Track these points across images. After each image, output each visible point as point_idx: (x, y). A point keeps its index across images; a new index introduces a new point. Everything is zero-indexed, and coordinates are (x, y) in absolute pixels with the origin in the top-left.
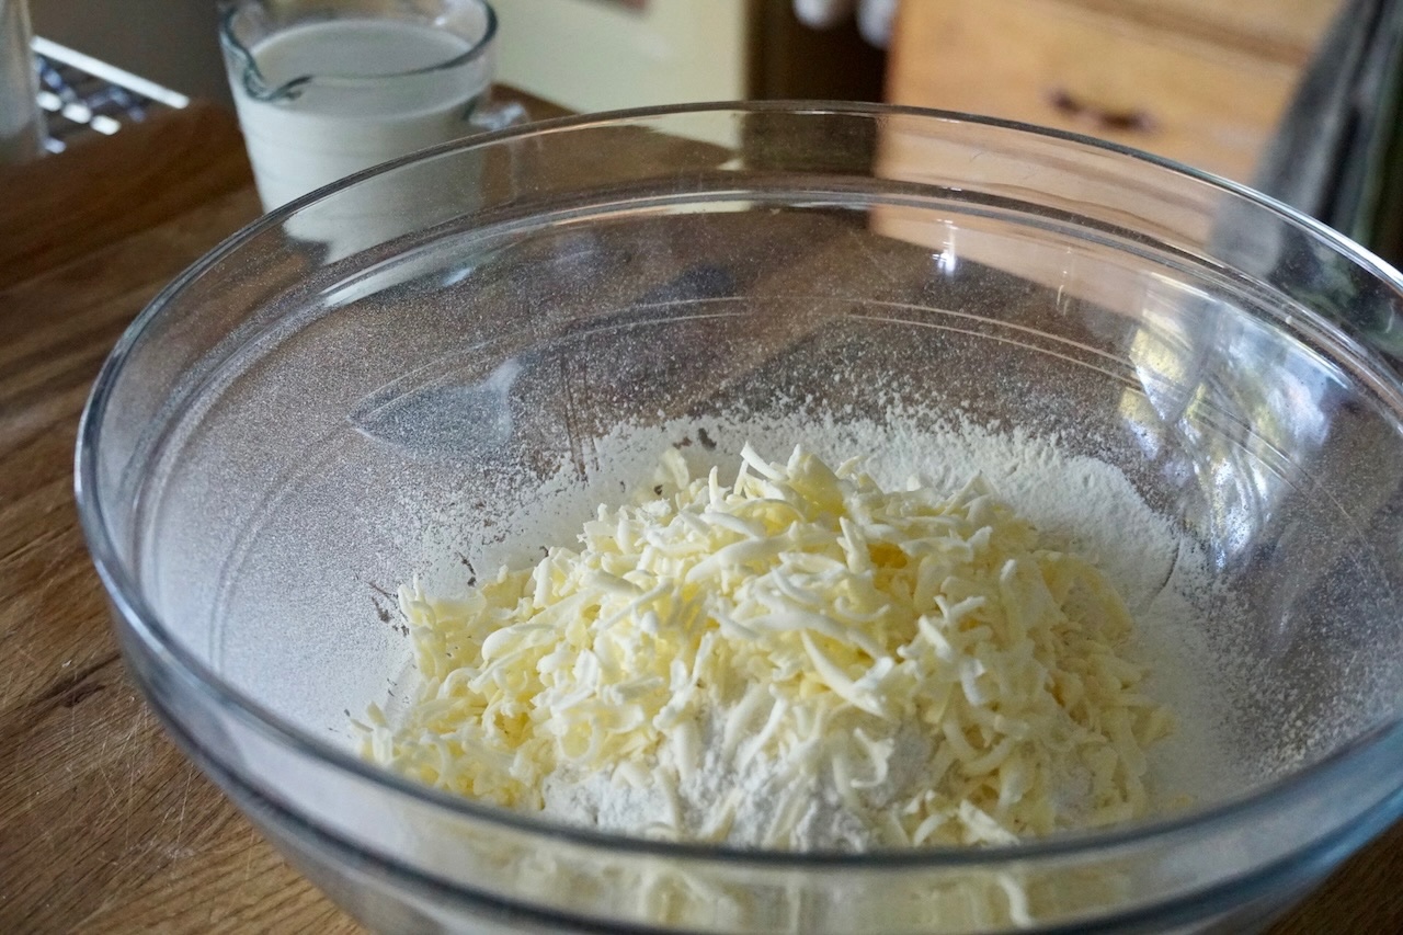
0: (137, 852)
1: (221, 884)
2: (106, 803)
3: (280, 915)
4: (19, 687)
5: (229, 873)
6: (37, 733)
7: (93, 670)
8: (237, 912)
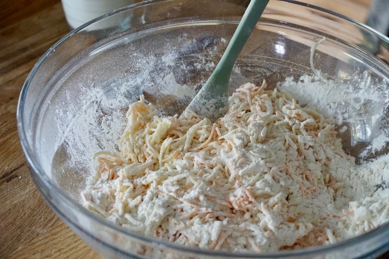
0: (29, 230)
1: (54, 241)
2: (19, 214)
3: (72, 252)
5: (57, 238)
8: (60, 250)
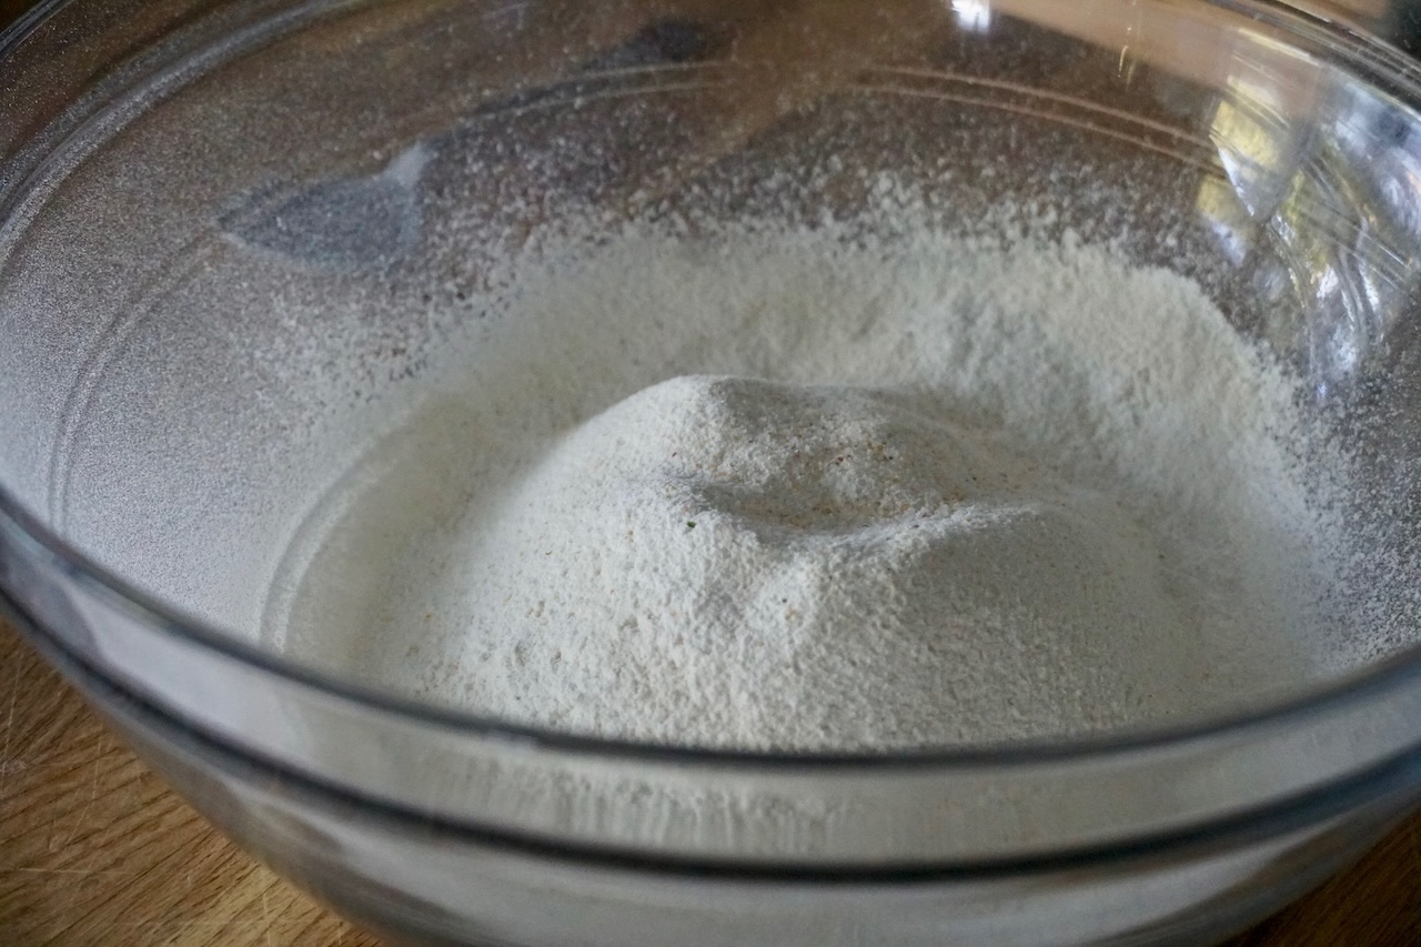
1: (60, 804)
3: (137, 841)
5: (72, 790)
8: (85, 837)
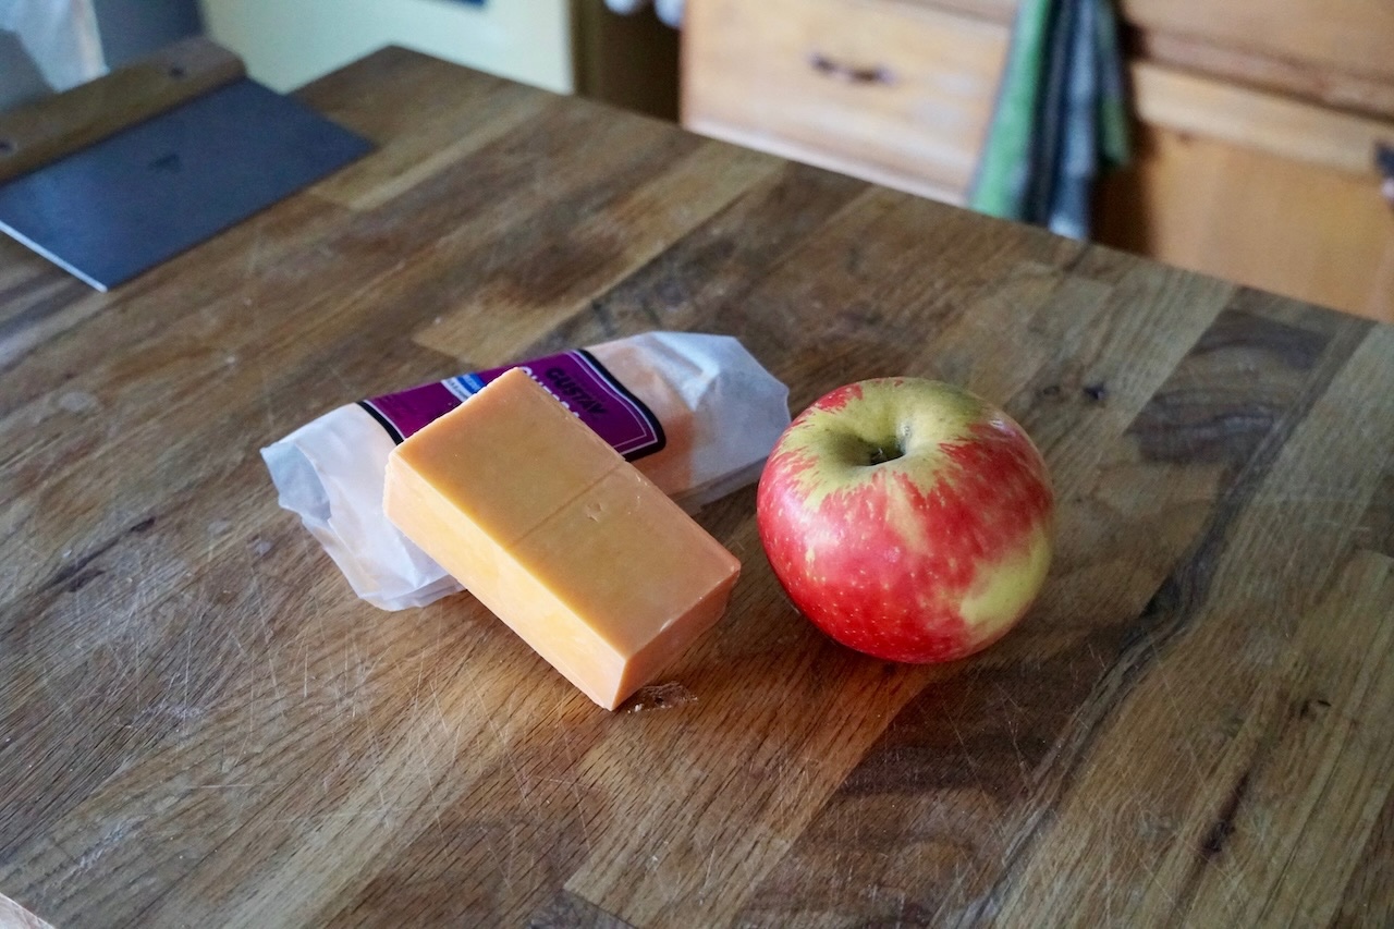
4: (25, 579)
6: (46, 617)
7: (91, 558)
